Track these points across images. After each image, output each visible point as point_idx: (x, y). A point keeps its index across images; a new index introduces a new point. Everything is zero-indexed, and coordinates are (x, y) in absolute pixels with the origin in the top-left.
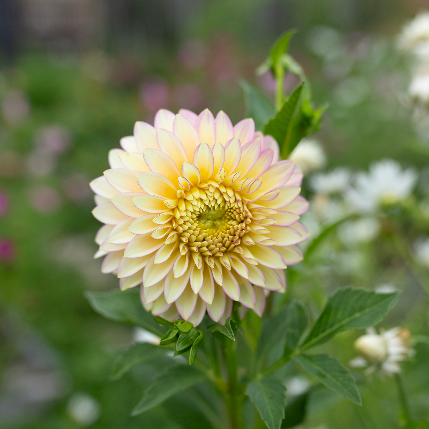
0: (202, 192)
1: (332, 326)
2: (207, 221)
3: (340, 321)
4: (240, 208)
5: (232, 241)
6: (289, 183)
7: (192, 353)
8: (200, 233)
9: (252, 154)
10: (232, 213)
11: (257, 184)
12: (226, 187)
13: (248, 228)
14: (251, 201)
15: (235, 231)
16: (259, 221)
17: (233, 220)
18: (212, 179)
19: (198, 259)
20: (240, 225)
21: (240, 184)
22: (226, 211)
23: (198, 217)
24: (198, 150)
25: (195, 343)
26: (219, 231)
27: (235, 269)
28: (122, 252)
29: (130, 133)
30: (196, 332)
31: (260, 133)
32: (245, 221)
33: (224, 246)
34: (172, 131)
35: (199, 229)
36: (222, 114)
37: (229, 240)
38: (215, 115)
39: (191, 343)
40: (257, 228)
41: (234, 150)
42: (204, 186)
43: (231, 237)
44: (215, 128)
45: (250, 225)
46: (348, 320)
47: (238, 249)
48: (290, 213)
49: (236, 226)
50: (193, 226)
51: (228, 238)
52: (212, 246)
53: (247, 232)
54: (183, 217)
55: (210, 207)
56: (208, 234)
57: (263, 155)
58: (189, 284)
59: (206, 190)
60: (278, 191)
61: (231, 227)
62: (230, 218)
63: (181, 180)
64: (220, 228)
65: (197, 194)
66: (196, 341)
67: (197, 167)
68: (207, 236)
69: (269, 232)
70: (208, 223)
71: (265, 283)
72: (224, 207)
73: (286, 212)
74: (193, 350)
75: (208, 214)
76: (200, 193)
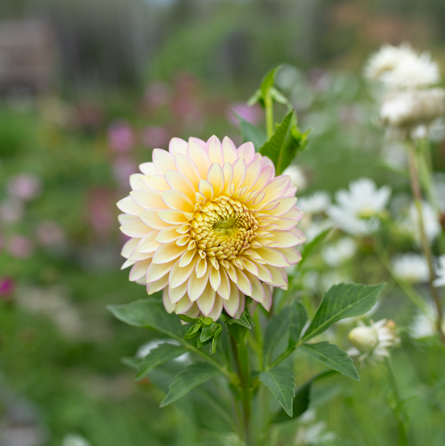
0: (215, 205)
1: (328, 318)
2: (220, 230)
3: (335, 313)
4: (247, 217)
5: (243, 246)
6: (286, 194)
7: (214, 344)
8: (215, 240)
9: (255, 170)
10: (242, 221)
11: (261, 195)
12: (234, 200)
13: (255, 233)
14: (257, 210)
15: (245, 237)
16: (264, 228)
17: (242, 227)
18: (223, 194)
19: (215, 262)
20: (248, 231)
21: (246, 197)
22: (236, 220)
23: (213, 226)
24: (211, 169)
25: (216, 335)
26: (231, 237)
27: (247, 269)
28: (150, 260)
29: (149, 159)
30: (216, 325)
31: (259, 154)
32: (252, 228)
33: (236, 249)
34: (186, 155)
35: (215, 236)
36: (226, 139)
37: (240, 244)
38: (221, 140)
39: (213, 335)
40: (263, 233)
41: (240, 168)
42: (216, 200)
43: (242, 242)
44: (222, 151)
45: (257, 231)
46: (342, 311)
47: (248, 252)
48: (289, 219)
49: (245, 232)
50: (210, 234)
51: (240, 242)
52: (227, 250)
53: (255, 236)
54: (201, 226)
55: (223, 217)
56: (222, 240)
57: (264, 171)
58: (209, 283)
59: (218, 203)
60: (279, 200)
61: (241, 233)
62: (240, 226)
63: (198, 195)
64: (232, 235)
65: (211, 207)
66: (217, 333)
67: (211, 184)
68: (222, 242)
69: (274, 236)
70: (222, 231)
71: (272, 279)
72: (235, 216)
73: (286, 219)
74: (215, 341)
75: (221, 223)
76: (214, 206)
